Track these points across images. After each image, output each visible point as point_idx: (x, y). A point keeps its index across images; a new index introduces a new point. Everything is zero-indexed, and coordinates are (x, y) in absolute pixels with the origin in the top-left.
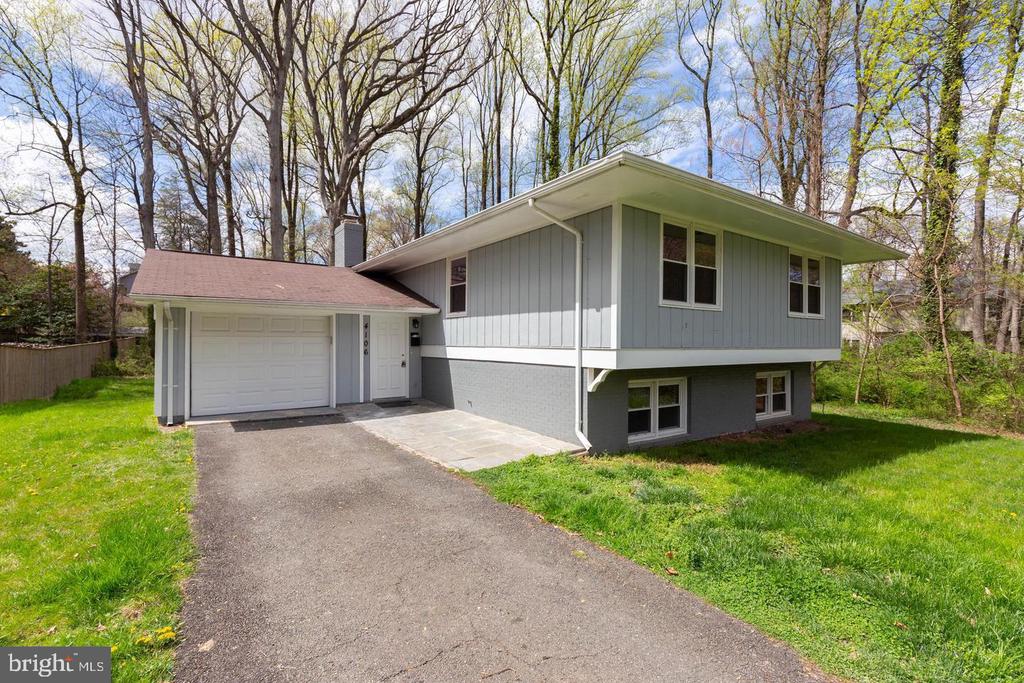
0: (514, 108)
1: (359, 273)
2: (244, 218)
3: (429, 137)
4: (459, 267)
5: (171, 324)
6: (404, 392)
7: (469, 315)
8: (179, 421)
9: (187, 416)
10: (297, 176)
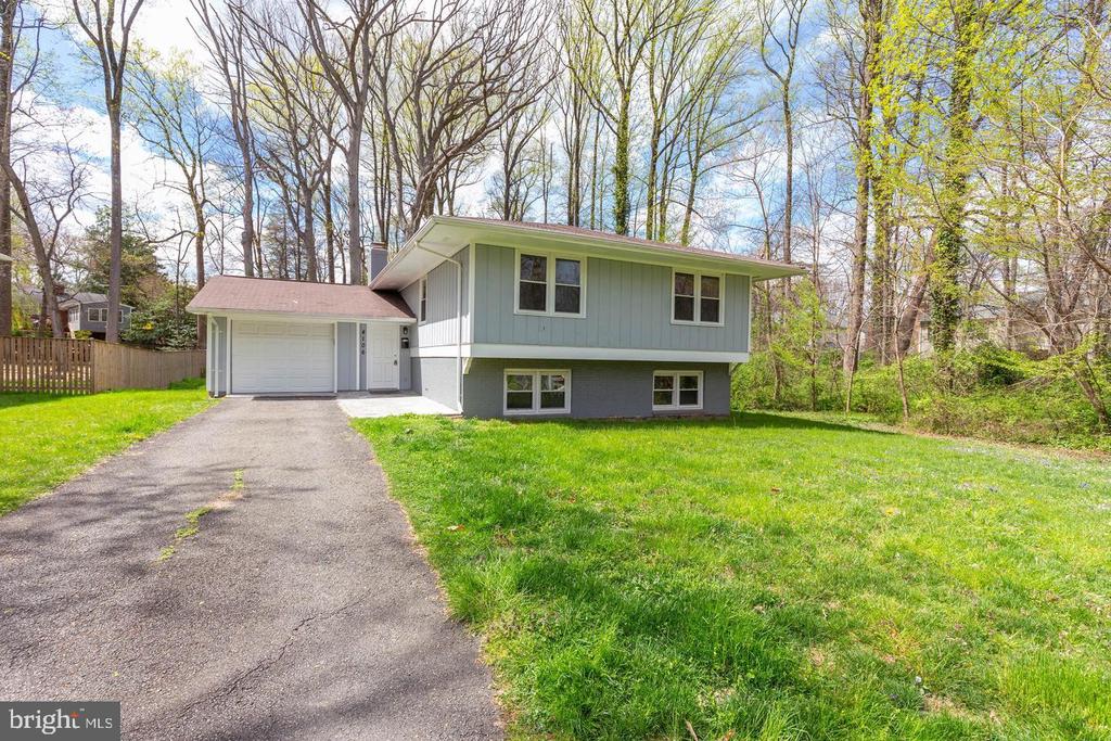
5: (217, 328)
6: (396, 386)
7: (427, 323)
8: (223, 394)
9: (228, 392)
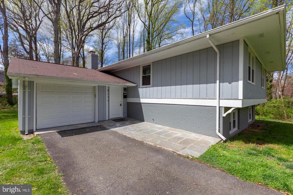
0: (134, 26)
1: (100, 71)
2: (42, 56)
3: (106, 34)
4: (146, 69)
5: (27, 88)
6: (121, 115)
7: (153, 86)
8: (31, 132)
9: (35, 130)
10: (61, 44)
